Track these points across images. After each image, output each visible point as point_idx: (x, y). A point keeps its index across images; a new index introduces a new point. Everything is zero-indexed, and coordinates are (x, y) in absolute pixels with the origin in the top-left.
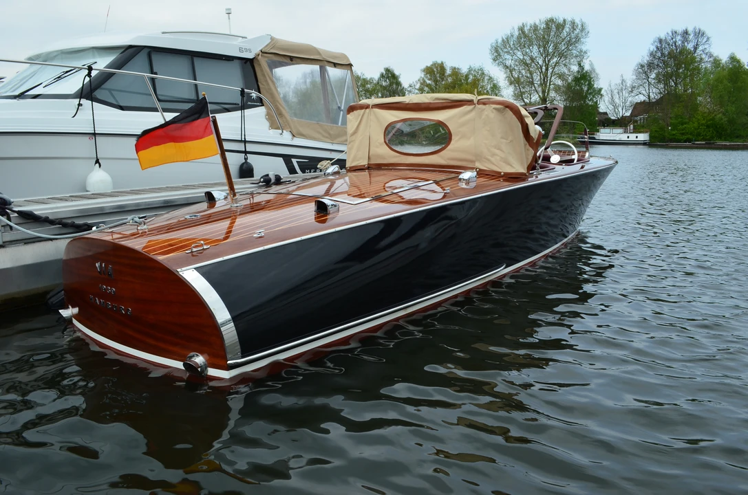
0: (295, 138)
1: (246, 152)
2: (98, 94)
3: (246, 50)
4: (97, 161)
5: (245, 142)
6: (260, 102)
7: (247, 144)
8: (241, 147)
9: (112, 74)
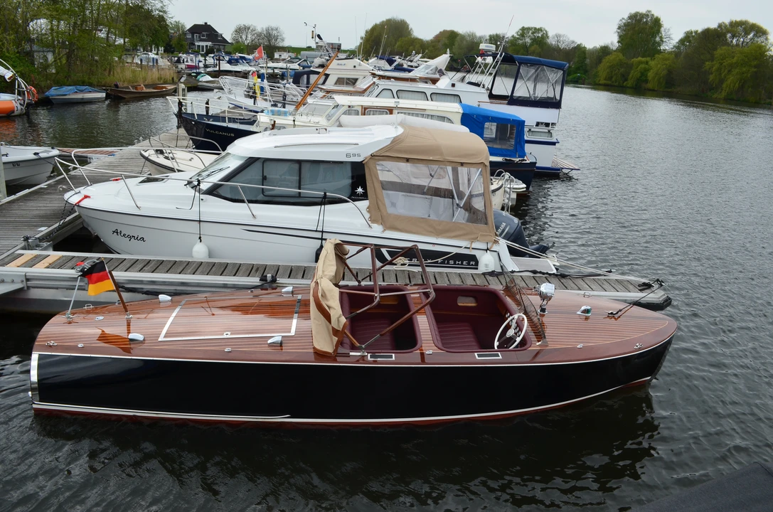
0: (387, 232)
1: (322, 239)
2: (220, 191)
3: (354, 155)
4: (200, 238)
5: (322, 232)
6: (364, 196)
7: (324, 234)
8: (319, 235)
9: (221, 185)
